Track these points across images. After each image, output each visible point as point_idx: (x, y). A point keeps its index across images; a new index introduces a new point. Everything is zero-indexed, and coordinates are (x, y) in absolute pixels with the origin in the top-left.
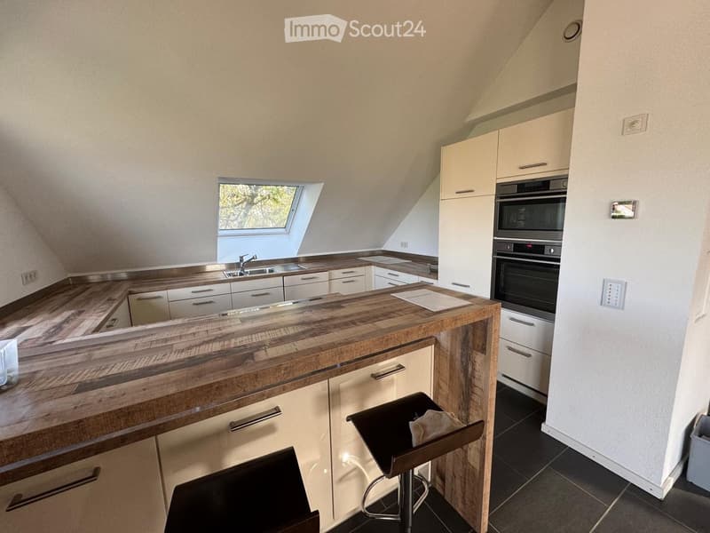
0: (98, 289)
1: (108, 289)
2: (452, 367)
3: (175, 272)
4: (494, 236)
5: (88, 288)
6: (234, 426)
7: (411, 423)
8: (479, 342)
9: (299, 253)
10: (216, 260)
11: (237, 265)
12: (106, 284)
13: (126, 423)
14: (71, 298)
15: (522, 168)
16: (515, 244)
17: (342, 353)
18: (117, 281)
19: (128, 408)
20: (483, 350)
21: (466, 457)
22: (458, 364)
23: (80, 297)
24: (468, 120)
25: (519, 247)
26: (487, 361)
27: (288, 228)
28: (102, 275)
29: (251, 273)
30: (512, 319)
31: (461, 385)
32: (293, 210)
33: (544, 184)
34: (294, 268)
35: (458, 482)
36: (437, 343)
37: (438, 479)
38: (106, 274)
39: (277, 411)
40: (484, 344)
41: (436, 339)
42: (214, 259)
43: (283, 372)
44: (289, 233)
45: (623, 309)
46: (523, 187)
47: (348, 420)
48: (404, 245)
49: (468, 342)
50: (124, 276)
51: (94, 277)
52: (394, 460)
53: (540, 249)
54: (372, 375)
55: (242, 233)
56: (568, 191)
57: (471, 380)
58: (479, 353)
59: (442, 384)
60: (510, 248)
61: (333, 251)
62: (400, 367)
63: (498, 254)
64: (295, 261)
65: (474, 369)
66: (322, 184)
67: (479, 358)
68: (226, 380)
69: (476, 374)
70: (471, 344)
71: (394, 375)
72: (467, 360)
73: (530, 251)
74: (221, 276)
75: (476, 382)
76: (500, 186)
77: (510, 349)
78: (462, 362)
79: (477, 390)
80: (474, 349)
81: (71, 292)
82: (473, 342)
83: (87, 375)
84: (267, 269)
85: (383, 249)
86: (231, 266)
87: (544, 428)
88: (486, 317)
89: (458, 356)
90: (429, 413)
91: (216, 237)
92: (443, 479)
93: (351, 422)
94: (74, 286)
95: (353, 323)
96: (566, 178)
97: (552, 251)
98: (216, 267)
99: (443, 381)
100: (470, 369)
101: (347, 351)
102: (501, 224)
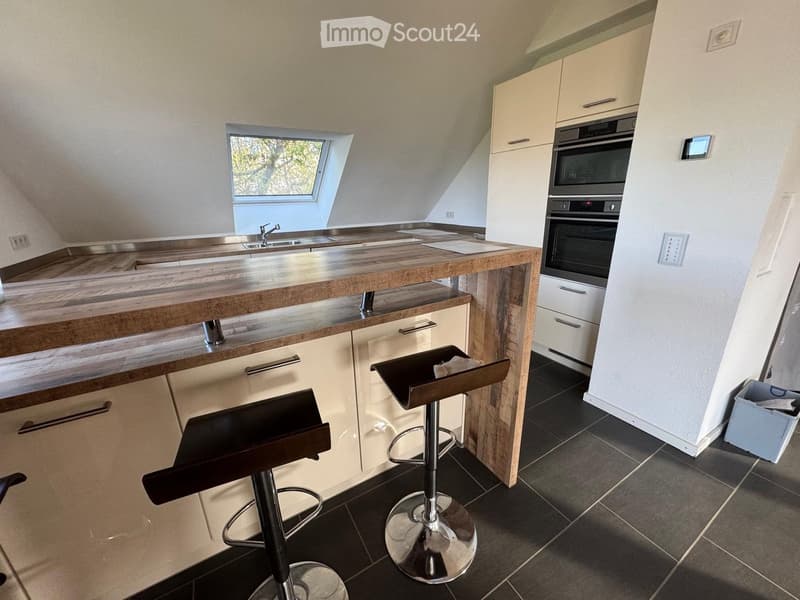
0: (100, 259)
1: (111, 260)
2: (487, 324)
3: (190, 244)
4: (549, 194)
5: (89, 259)
6: (251, 371)
7: (436, 367)
8: (516, 293)
9: (328, 224)
10: (234, 231)
11: (258, 238)
12: (109, 256)
13: (119, 330)
14: (71, 267)
15: (587, 106)
16: (572, 202)
17: (356, 283)
18: (123, 253)
19: (120, 314)
20: (520, 301)
21: (498, 415)
22: (494, 321)
23: (82, 266)
24: (529, 51)
25: (576, 205)
26: (522, 314)
27: (315, 195)
28: (106, 246)
29: (274, 244)
30: (563, 288)
31: (496, 342)
32: (321, 171)
33: (611, 125)
34: (323, 240)
35: (490, 440)
36: (473, 301)
37: (471, 441)
38: (111, 245)
39: (296, 359)
40: (522, 295)
41: (473, 298)
42: (231, 230)
43: (290, 296)
44: (316, 201)
45: (681, 265)
46: (585, 130)
47: (372, 370)
48: (450, 215)
49: (505, 294)
50: (131, 247)
51: (97, 248)
52: (411, 389)
53: (599, 205)
54: (401, 331)
55: (262, 200)
56: (635, 132)
57: (506, 336)
58: (515, 306)
59: (477, 344)
60: (566, 207)
61: (370, 222)
62: (431, 324)
63: (553, 215)
64: (326, 233)
65: (509, 324)
66: (352, 136)
67: (515, 311)
68: (226, 297)
69: (512, 329)
70: (508, 297)
71: (424, 331)
72: (503, 313)
73: (588, 209)
74: (241, 248)
75: (512, 337)
76: (559, 132)
77: (558, 320)
78: (498, 319)
79: (512, 346)
80: (511, 301)
81: (72, 262)
82: (510, 294)
83: (79, 295)
84: (293, 242)
85: (426, 221)
86: (253, 238)
87: (586, 397)
88: (524, 262)
89: (494, 312)
90: (456, 358)
91: (231, 204)
92: (475, 439)
93: (376, 372)
94: (74, 257)
95: (375, 262)
96: (633, 117)
97: (613, 207)
98: (236, 239)
99: (478, 341)
100: (506, 324)
101: (362, 282)
102: (558, 181)
